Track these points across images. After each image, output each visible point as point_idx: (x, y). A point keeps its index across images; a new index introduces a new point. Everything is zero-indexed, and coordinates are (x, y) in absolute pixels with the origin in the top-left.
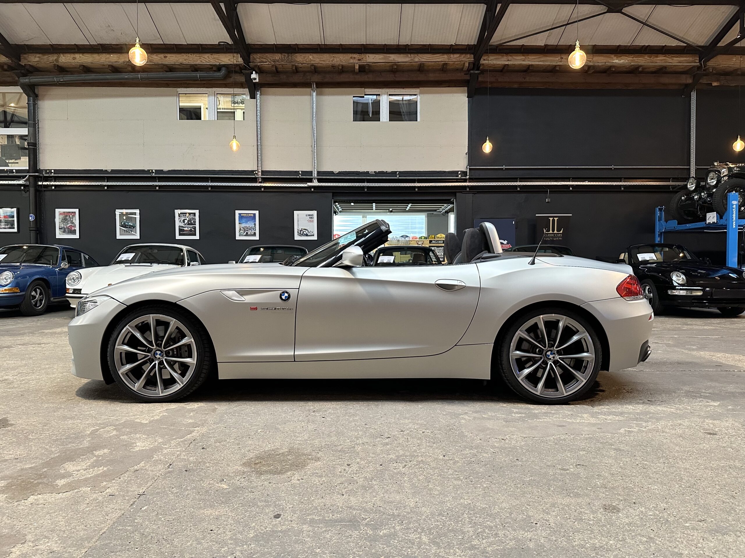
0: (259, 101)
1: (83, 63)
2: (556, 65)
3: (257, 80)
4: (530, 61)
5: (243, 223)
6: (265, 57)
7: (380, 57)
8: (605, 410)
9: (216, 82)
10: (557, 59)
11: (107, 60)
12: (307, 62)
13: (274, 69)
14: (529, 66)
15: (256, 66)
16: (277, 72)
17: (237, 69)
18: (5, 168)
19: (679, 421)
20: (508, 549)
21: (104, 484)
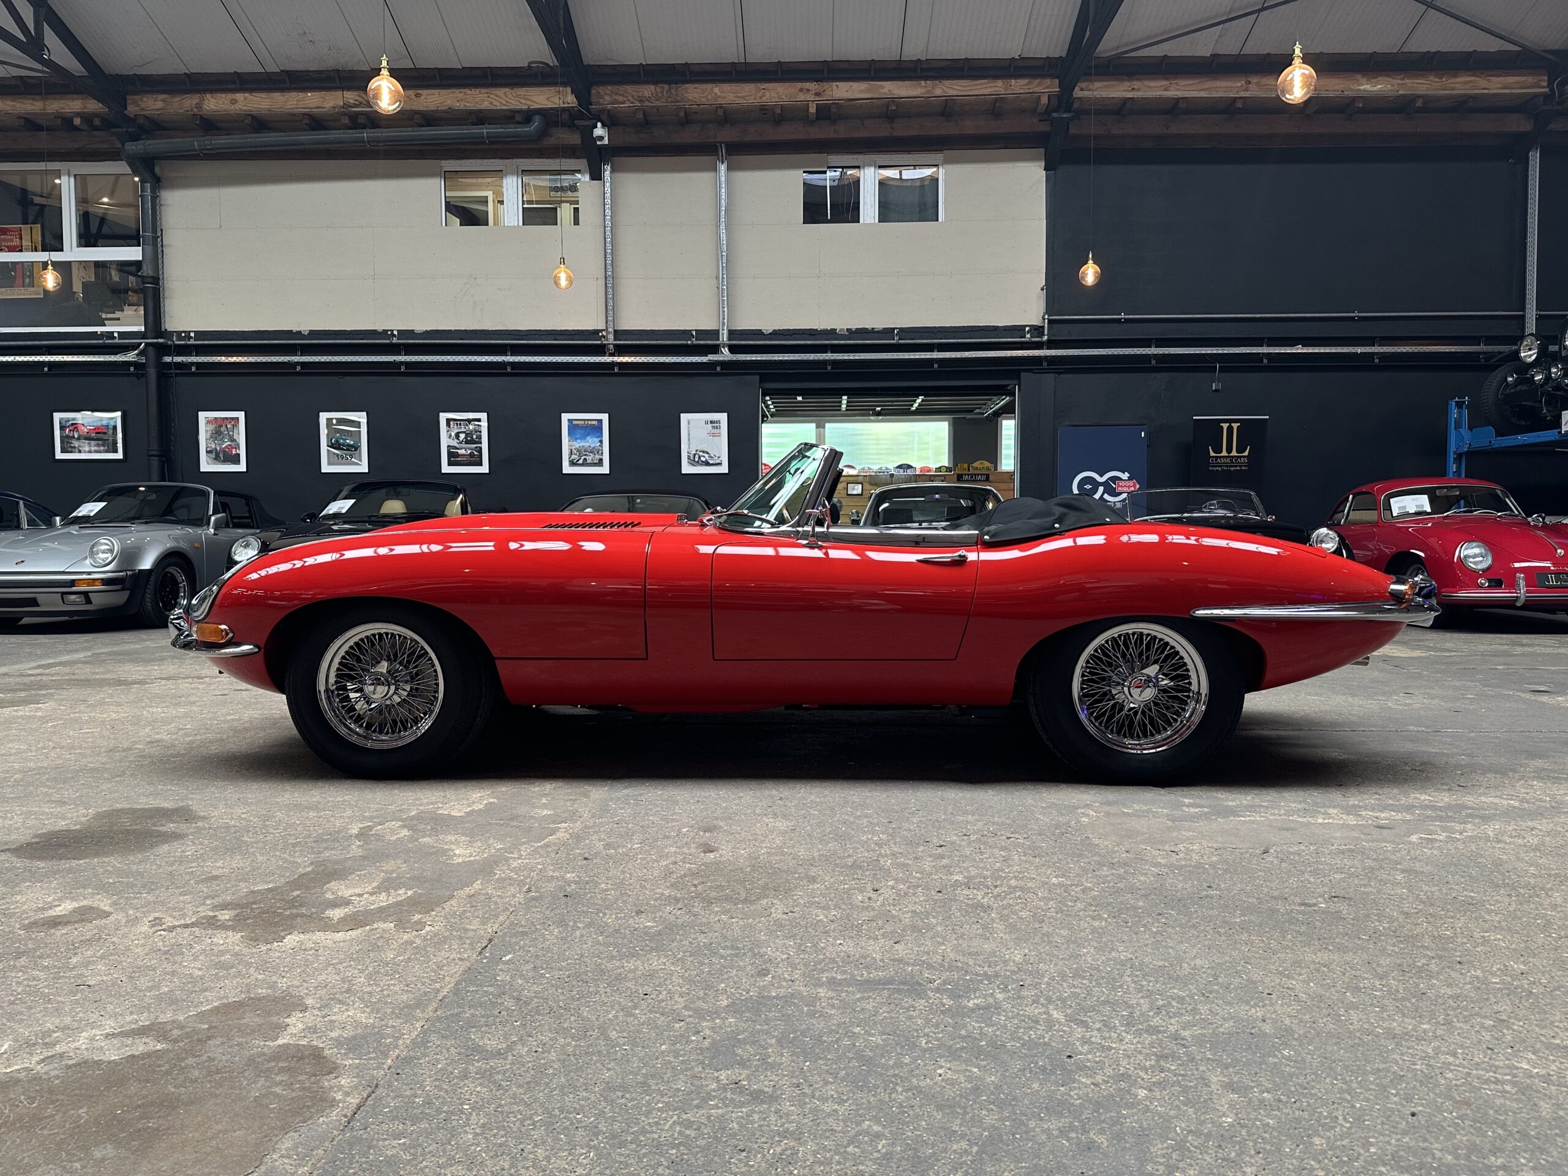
0: (608, 185)
1: (251, 111)
2: (1236, 98)
3: (606, 141)
4: (1179, 90)
5: (576, 439)
6: (622, 93)
7: (862, 88)
8: (1373, 802)
9: (522, 147)
10: (1239, 84)
11: (301, 104)
12: (708, 100)
13: (641, 116)
14: (1177, 100)
15: (603, 111)
16: (646, 121)
18: (99, 329)
19: (1530, 823)
20: (1223, 1033)
21: (417, 917)
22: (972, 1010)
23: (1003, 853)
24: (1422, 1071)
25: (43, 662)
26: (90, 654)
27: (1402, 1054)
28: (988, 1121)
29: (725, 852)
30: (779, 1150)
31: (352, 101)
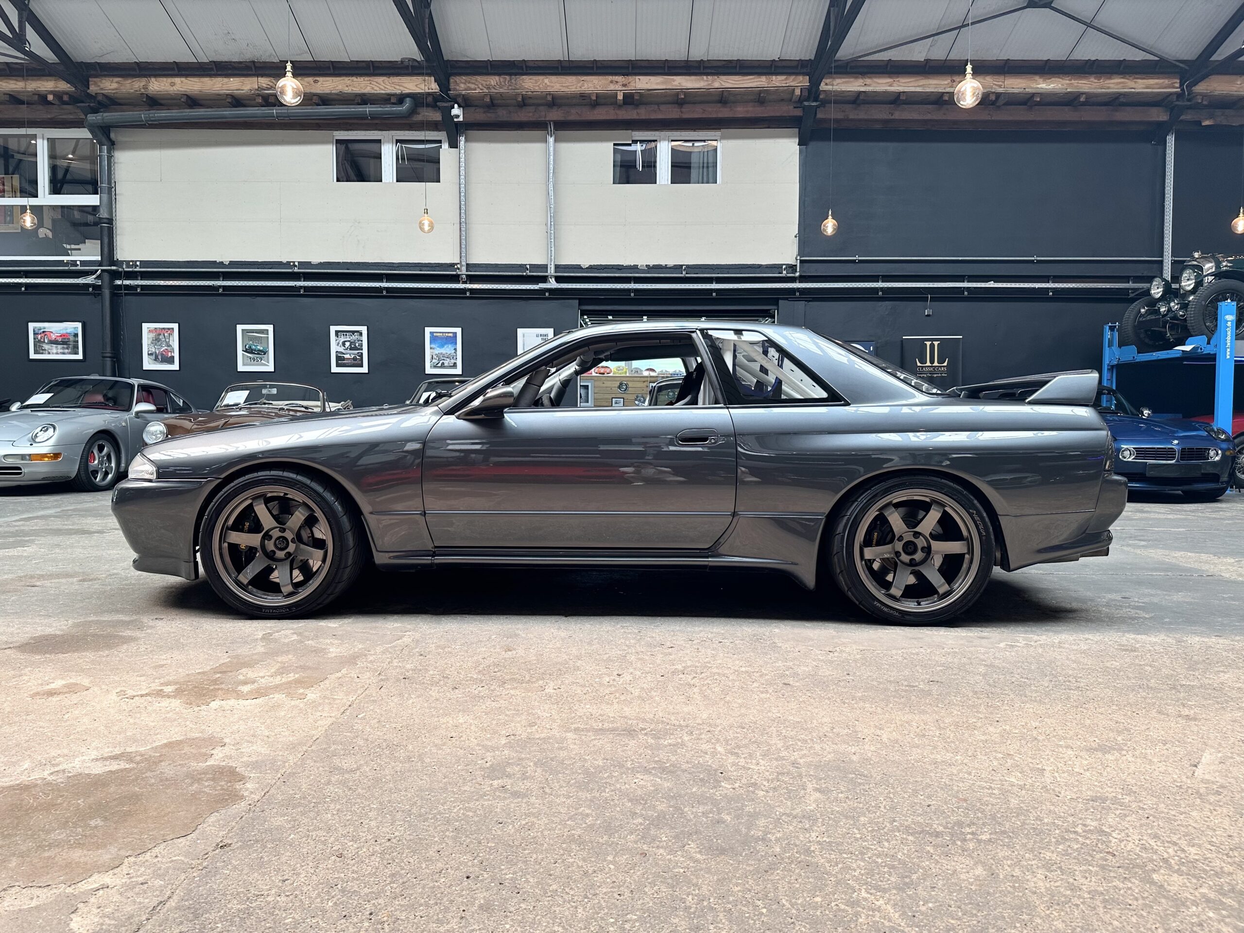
0: (462, 151)
1: (186, 92)
2: (944, 93)
3: (461, 119)
4: (901, 86)
5: (436, 347)
6: (473, 82)
7: (658, 81)
9: (396, 122)
10: (946, 82)
11: (225, 87)
12: (540, 88)
13: (488, 100)
14: (899, 94)
15: (459, 95)
16: (493, 103)
17: (430, 99)
18: (65, 258)
20: (825, 761)
21: (301, 691)
22: (666, 746)
23: (713, 652)
24: (945, 783)
25: (24, 517)
26: (59, 510)
27: (936, 773)
28: (659, 808)
29: (521, 652)
30: (524, 822)
31: (264, 85)
